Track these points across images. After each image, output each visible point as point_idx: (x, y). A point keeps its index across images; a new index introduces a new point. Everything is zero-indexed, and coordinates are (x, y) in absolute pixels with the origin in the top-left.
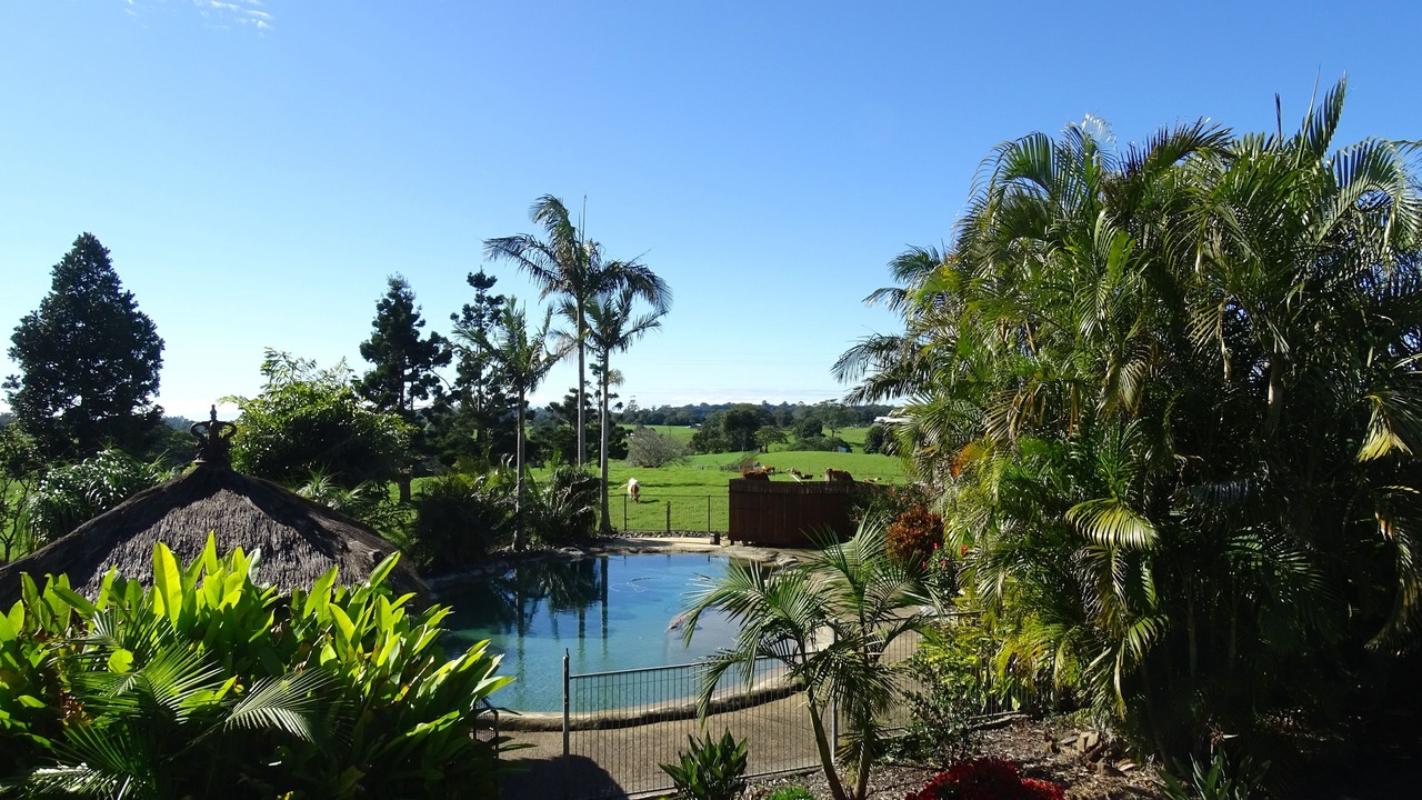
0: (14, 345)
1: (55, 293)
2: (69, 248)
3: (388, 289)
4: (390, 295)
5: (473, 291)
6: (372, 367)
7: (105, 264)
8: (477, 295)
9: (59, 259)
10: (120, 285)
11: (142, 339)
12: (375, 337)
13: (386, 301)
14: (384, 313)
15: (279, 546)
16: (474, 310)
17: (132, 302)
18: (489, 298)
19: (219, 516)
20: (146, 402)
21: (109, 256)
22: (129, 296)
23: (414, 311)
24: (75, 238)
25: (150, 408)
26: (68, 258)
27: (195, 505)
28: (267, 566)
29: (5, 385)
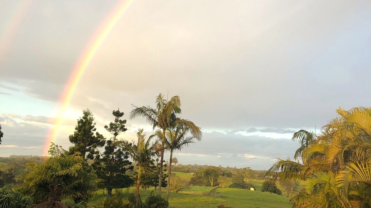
3: (82, 115)
4: (84, 118)
5: (114, 117)
6: (73, 145)
8: (116, 119)
12: (76, 133)
13: (81, 120)
14: (80, 124)
16: (114, 125)
18: (120, 121)
23: (92, 125)
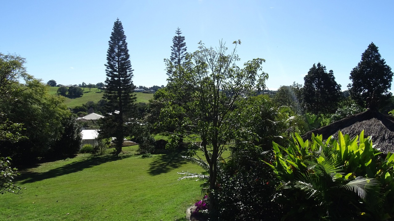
0: (350, 76)
1: (362, 61)
2: (367, 48)
7: (376, 51)
9: (364, 51)
10: (381, 57)
11: (387, 73)
15: (387, 138)
17: (384, 62)
19: (370, 126)
20: (387, 91)
21: (378, 49)
22: (383, 60)
24: (369, 45)
25: (388, 93)
26: (366, 51)
27: (364, 122)
28: (381, 143)
29: (348, 86)
